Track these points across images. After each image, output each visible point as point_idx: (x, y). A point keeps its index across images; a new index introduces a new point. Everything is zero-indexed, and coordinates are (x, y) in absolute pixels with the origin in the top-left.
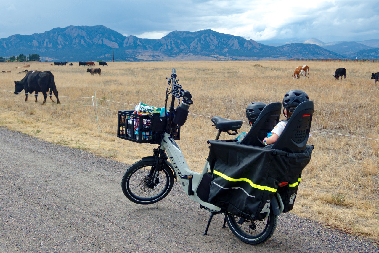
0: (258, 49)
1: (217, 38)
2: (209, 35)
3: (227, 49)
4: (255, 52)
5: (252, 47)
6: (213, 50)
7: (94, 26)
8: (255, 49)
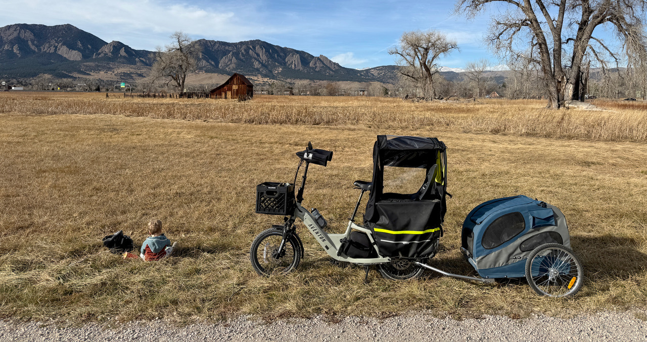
0: (332, 70)
1: (267, 51)
2: (254, 48)
3: (281, 69)
4: (328, 74)
5: (323, 67)
6: (258, 70)
7: (56, 26)
8: (328, 71)
